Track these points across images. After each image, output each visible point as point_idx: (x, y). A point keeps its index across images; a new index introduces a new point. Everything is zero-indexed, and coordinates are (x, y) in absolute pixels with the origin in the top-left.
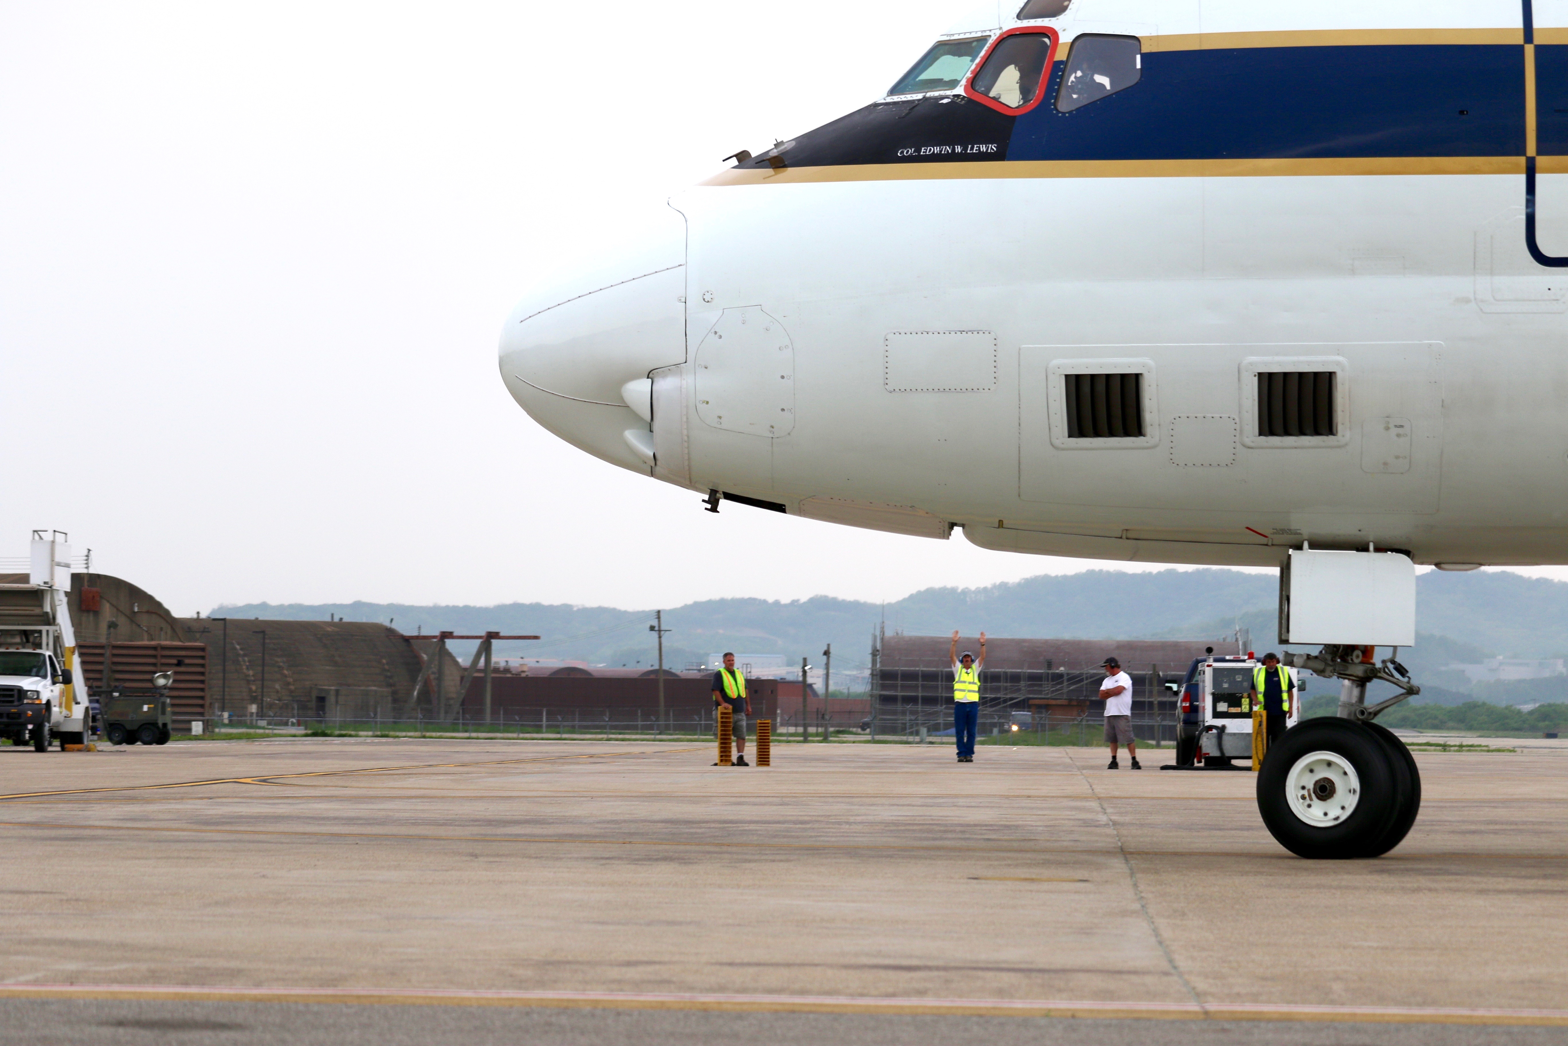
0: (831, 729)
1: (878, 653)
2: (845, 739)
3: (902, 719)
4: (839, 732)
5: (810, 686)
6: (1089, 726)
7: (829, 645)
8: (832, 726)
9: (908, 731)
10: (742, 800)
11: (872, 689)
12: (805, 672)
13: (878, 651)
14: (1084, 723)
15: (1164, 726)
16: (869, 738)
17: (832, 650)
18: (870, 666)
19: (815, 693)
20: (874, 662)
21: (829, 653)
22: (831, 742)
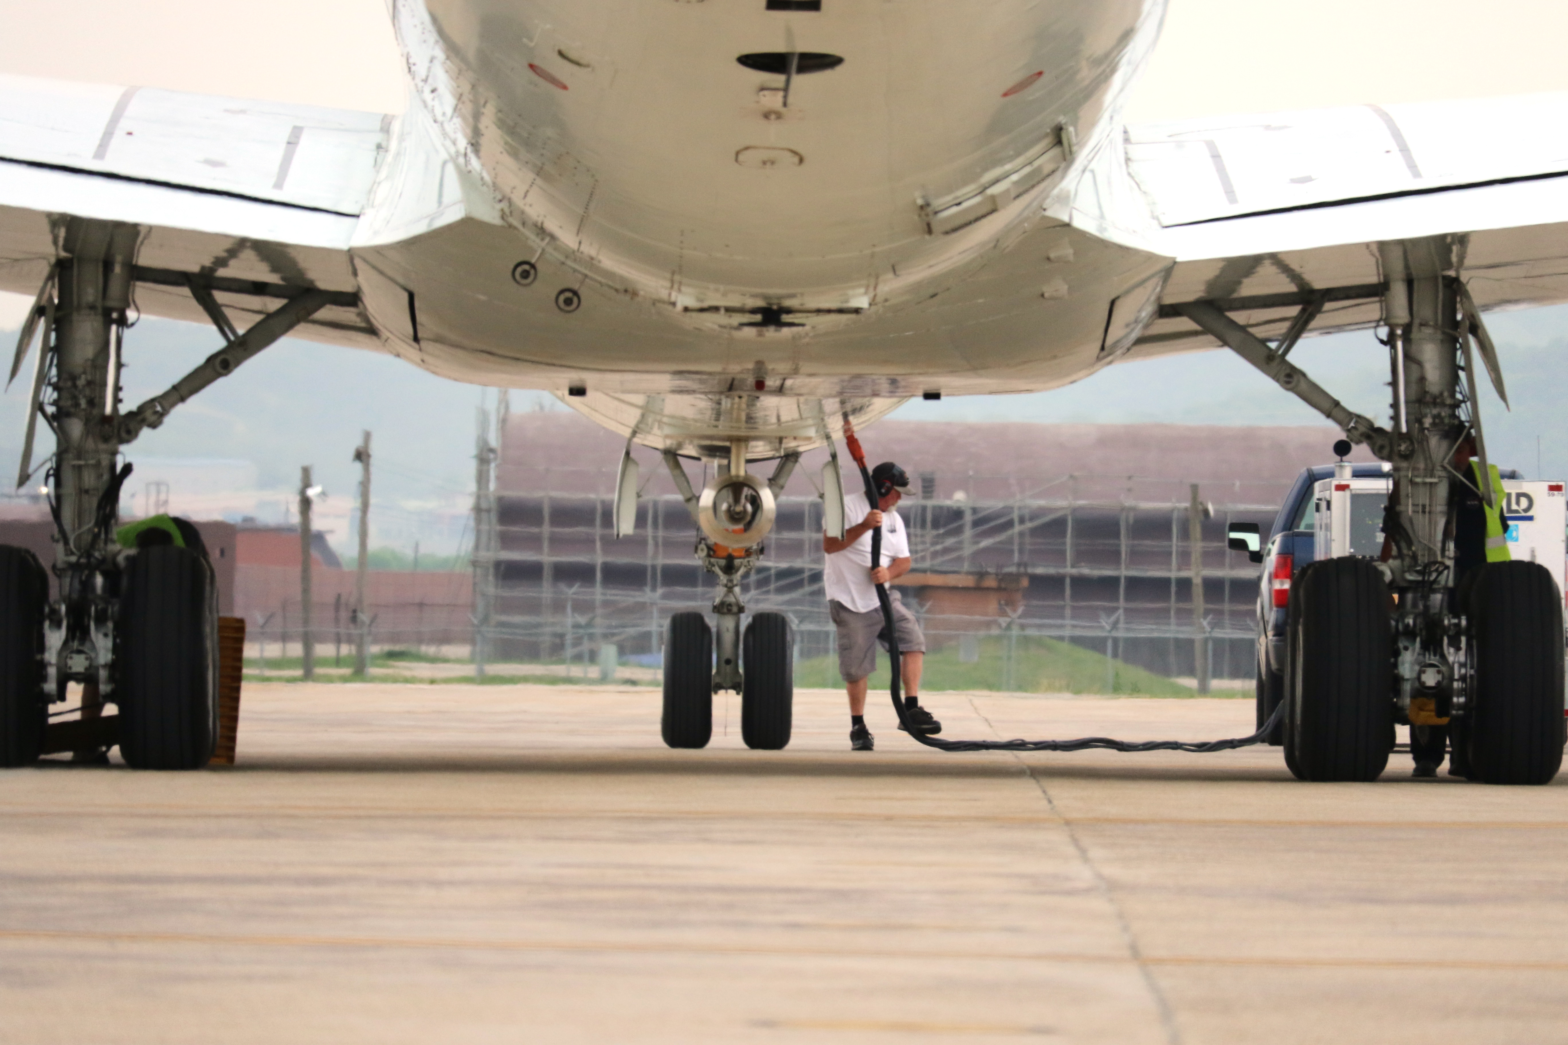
0: (375, 649)
1: (492, 456)
2: (408, 673)
3: (553, 624)
4: (392, 655)
5: (320, 537)
6: (1026, 641)
7: (367, 436)
8: (376, 641)
9: (569, 652)
10: (160, 823)
11: (477, 547)
12: (306, 504)
13: (492, 450)
14: (1015, 632)
15: (1218, 642)
16: (470, 670)
17: (375, 449)
18: (472, 487)
19: (331, 558)
20: (482, 478)
21: (369, 456)
22: (373, 679)
